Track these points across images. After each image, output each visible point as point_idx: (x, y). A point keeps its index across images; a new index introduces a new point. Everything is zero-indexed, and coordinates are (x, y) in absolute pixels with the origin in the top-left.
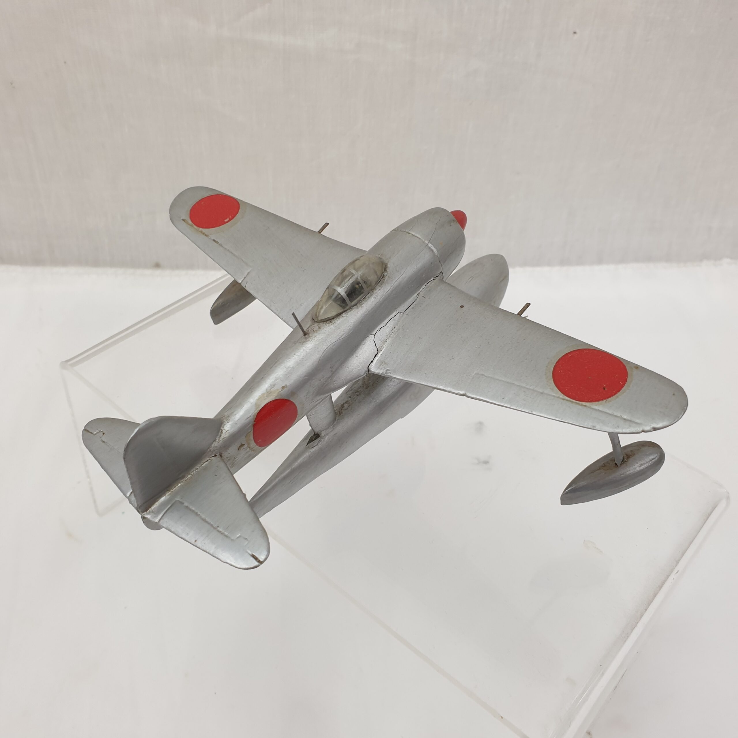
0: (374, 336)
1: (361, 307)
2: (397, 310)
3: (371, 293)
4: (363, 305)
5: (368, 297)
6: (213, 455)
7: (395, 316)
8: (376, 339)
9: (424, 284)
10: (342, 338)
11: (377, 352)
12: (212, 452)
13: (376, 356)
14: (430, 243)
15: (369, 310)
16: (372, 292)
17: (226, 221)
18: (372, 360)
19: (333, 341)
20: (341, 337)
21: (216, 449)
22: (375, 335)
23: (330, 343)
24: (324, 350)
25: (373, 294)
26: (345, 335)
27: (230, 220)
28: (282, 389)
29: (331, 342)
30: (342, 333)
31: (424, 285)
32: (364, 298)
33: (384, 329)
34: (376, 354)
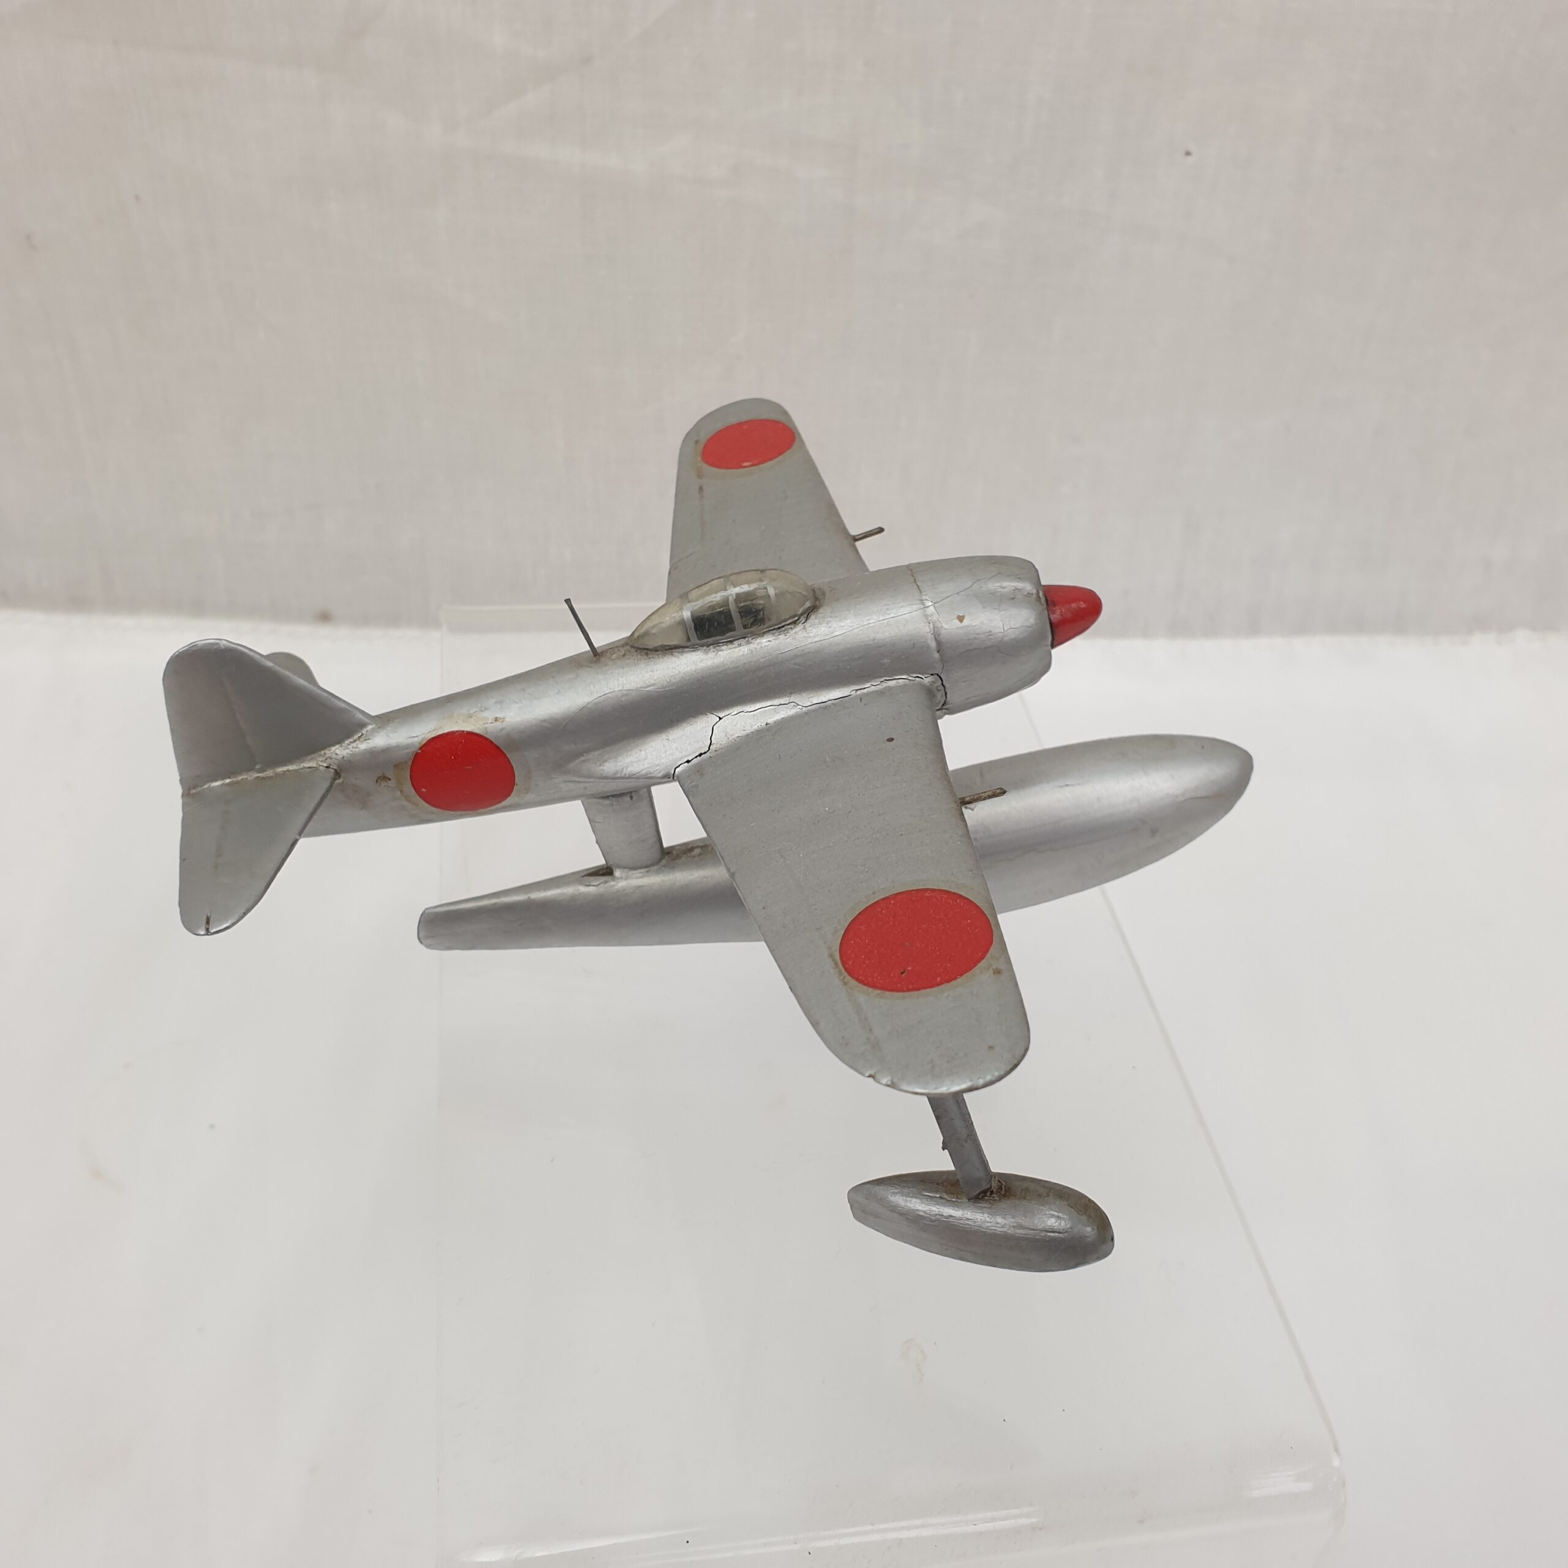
0: (718, 719)
1: (714, 654)
2: (792, 696)
3: (750, 639)
4: (720, 653)
5: (739, 643)
6: (325, 765)
7: (780, 705)
8: (719, 726)
9: (881, 677)
10: (647, 689)
11: (707, 749)
12: (326, 759)
13: (700, 755)
14: (934, 607)
15: (726, 667)
16: (752, 639)
17: (745, 464)
18: (690, 759)
19: (627, 687)
20: (647, 687)
21: (336, 759)
22: (720, 719)
23: (621, 687)
24: (603, 694)
25: (751, 643)
26: (655, 687)
27: (752, 465)
28: (494, 720)
29: (623, 687)
30: (652, 682)
31: (877, 680)
32: (729, 641)
33: (744, 716)
34: (703, 752)
